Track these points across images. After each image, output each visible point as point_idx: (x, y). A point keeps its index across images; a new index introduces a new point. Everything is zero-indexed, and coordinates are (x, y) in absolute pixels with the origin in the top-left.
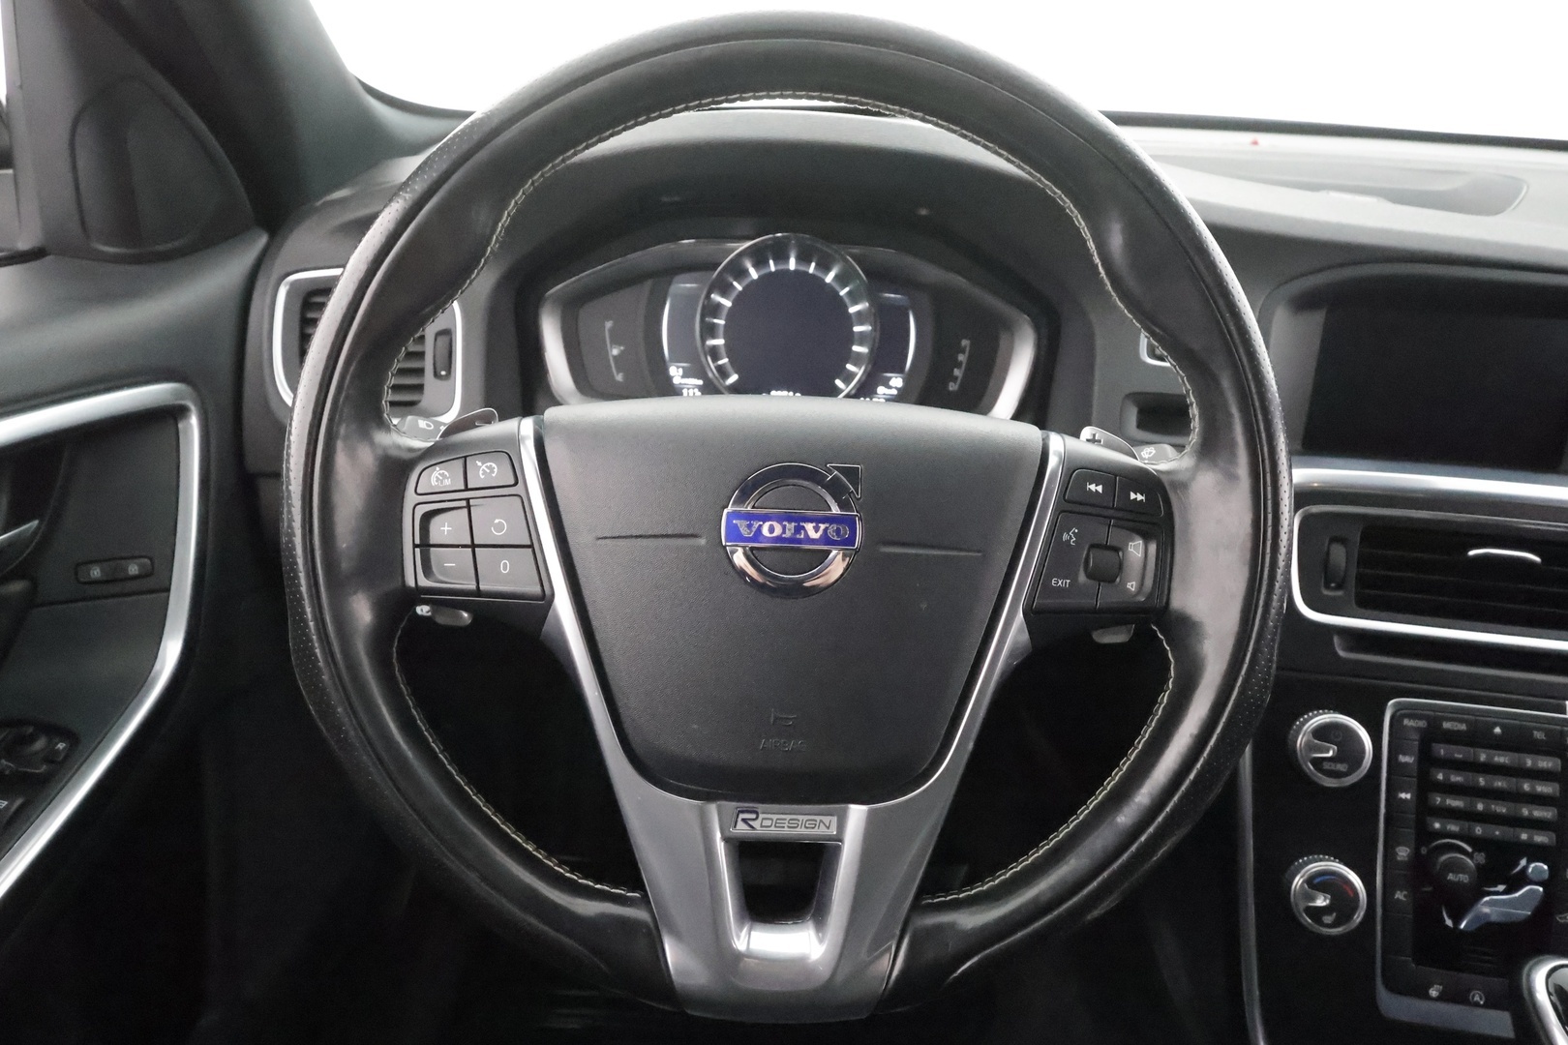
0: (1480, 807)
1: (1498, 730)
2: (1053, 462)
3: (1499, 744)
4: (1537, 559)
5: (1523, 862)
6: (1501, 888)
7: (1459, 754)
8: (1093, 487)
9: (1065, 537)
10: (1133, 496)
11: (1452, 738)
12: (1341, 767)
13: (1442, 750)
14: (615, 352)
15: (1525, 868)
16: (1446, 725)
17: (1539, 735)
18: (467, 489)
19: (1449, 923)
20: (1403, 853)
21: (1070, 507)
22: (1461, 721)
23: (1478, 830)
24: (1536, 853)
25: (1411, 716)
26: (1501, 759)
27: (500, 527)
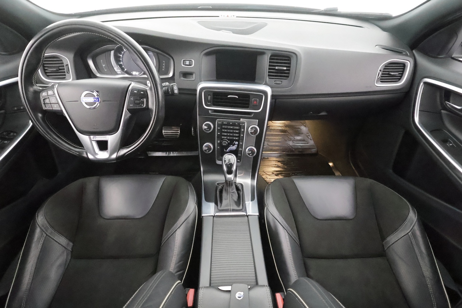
0: (229, 134)
1: (231, 123)
2: (130, 88)
3: (231, 125)
4: (237, 97)
5: (235, 142)
6: (232, 146)
7: (226, 127)
8: (135, 92)
9: (131, 99)
10: (141, 93)
11: (225, 125)
12: (208, 130)
13: (223, 127)
14: (104, 66)
15: (235, 143)
16: (224, 123)
17: (237, 124)
18: (48, 96)
19: (225, 151)
20: (219, 142)
21: (132, 95)
22: (226, 122)
23: (228, 138)
24: (236, 140)
25: (219, 122)
26: (232, 127)
27: (53, 101)
